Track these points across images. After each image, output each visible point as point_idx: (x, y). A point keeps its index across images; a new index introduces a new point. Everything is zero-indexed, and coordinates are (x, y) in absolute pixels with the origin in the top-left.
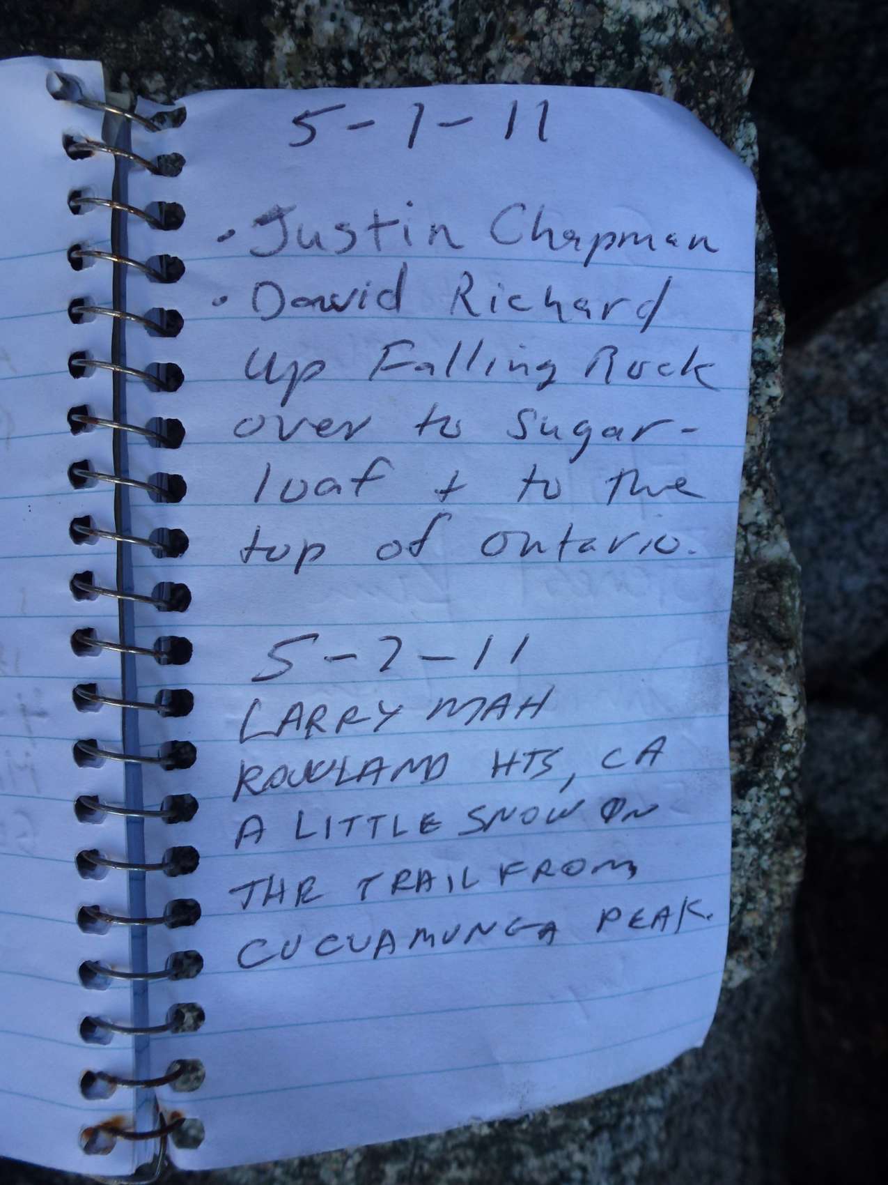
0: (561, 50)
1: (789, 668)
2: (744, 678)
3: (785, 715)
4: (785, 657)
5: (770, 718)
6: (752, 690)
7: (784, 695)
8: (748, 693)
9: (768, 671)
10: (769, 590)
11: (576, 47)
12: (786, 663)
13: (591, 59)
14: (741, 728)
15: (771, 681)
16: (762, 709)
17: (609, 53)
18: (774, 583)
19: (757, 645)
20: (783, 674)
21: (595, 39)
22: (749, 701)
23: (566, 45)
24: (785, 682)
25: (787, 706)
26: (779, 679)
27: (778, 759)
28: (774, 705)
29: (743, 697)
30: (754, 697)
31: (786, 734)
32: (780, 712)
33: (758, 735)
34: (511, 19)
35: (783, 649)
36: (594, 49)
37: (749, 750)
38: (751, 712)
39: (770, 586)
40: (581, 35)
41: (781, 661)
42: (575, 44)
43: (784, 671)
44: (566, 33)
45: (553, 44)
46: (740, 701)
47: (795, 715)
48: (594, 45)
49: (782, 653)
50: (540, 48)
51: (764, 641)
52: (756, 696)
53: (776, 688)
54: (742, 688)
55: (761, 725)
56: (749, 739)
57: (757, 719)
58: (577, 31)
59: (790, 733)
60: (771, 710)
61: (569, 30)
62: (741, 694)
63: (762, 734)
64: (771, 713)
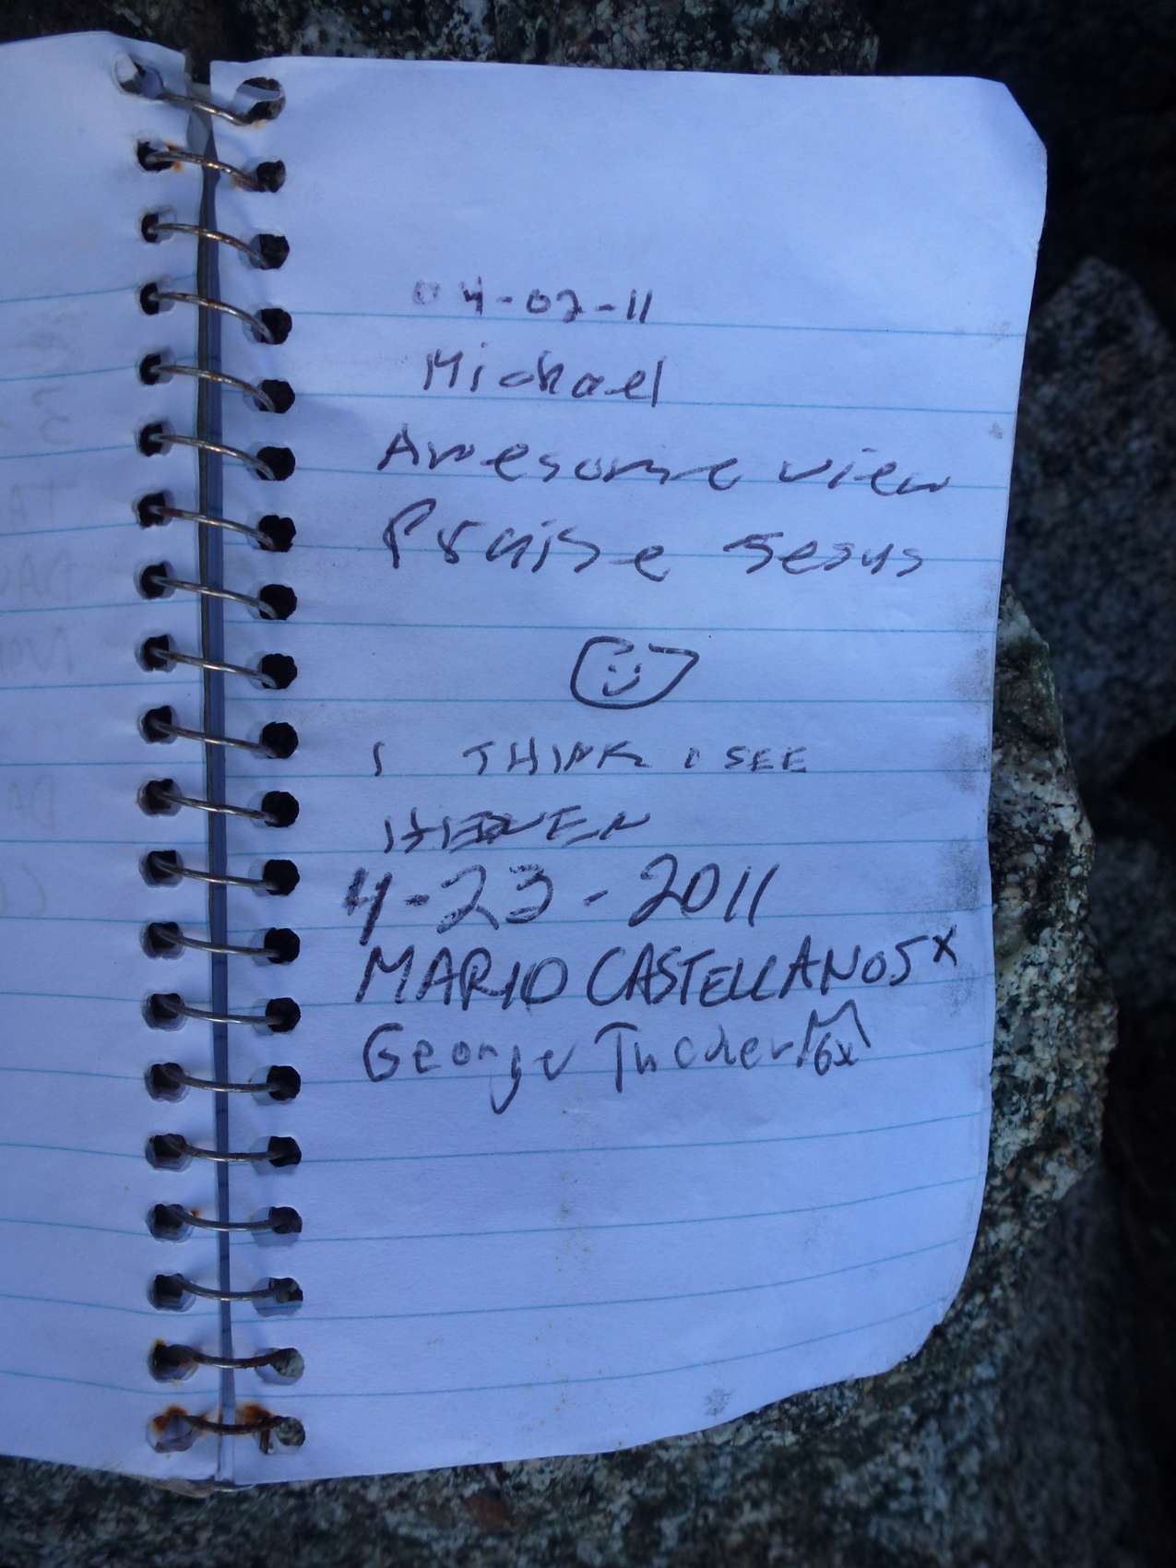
0: (638, 49)
1: (1059, 771)
2: (1006, 795)
3: (1066, 831)
4: (1052, 758)
5: (1048, 838)
6: (1019, 808)
7: (1061, 806)
8: (1013, 813)
9: (1034, 779)
10: (1017, 679)
11: (656, 42)
12: (1054, 765)
13: (678, 54)
14: (1015, 857)
15: (1040, 791)
16: (1038, 828)
17: (698, 43)
18: (1019, 668)
19: (1014, 751)
20: (1054, 780)
21: (678, 27)
22: (1019, 822)
23: (643, 42)
24: (1058, 788)
25: (1067, 818)
26: (1050, 787)
27: (1068, 887)
28: (1050, 820)
29: (1009, 819)
30: (1023, 817)
31: (1072, 854)
32: (1059, 828)
33: (1038, 861)
34: (568, 21)
35: (1047, 749)
36: (679, 41)
37: (1031, 882)
38: (1023, 835)
39: (1017, 673)
40: (659, 27)
41: (1048, 765)
42: (653, 39)
43: (1054, 775)
44: (640, 27)
45: (627, 43)
46: (1007, 824)
47: (1078, 829)
48: (677, 35)
49: (1046, 754)
50: (610, 50)
51: (1021, 744)
52: (1026, 814)
53: (1048, 799)
54: (1008, 808)
55: (1039, 849)
56: (1028, 869)
57: (1031, 843)
58: (654, 23)
59: (1077, 852)
60: (1047, 828)
61: (644, 21)
62: (1006, 814)
63: (1043, 859)
64: (1048, 832)
